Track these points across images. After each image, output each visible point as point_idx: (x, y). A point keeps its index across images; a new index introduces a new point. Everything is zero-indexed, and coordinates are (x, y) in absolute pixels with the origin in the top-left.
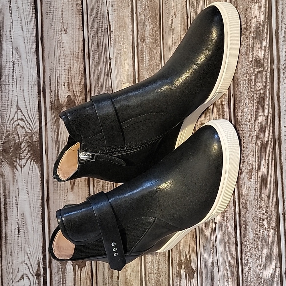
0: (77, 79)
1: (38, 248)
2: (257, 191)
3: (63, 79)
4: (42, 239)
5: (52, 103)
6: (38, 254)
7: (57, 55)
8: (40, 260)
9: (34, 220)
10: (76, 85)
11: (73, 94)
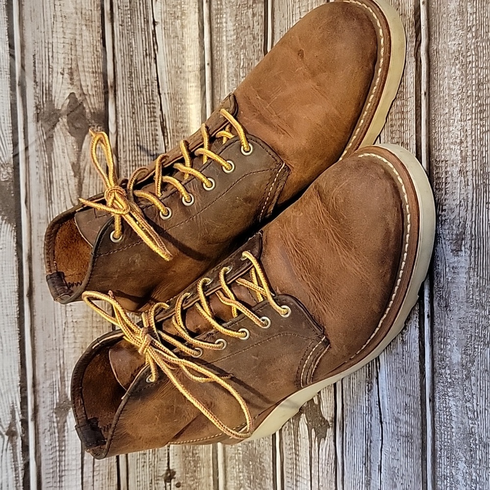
0: (88, 62)
1: (11, 383)
2: (471, 274)
3: (59, 62)
4: (20, 366)
5: (39, 107)
6: (11, 394)
7: (49, 13)
8: (15, 405)
9: (3, 331)
10: (87, 74)
11: (79, 91)
